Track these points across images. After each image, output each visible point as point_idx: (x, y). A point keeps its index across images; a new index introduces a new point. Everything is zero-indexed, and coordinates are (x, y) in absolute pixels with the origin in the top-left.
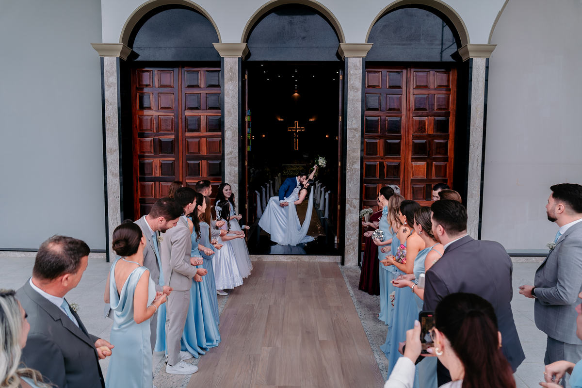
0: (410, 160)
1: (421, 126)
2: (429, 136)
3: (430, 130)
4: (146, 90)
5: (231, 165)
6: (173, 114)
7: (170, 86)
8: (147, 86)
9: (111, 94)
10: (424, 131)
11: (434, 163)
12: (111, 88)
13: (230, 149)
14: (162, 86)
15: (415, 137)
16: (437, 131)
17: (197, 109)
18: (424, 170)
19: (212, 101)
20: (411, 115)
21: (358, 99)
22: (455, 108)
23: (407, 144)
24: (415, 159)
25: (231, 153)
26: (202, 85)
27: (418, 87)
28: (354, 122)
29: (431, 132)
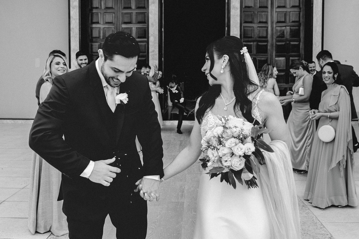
0: (274, 56)
1: (281, 33)
2: (287, 40)
3: (287, 35)
4: (94, 11)
5: (153, 59)
6: (114, 27)
7: (112, 8)
8: (97, 8)
10: (284, 37)
11: (291, 58)
13: (153, 49)
14: (107, 8)
15: (277, 41)
16: (292, 37)
17: (130, 23)
18: (284, 63)
19: (140, 18)
20: (274, 26)
21: (238, 15)
22: (304, 21)
23: (272, 45)
24: (277, 56)
25: (153, 51)
26: (133, 7)
27: (279, 7)
28: (235, 30)
29: (288, 37)
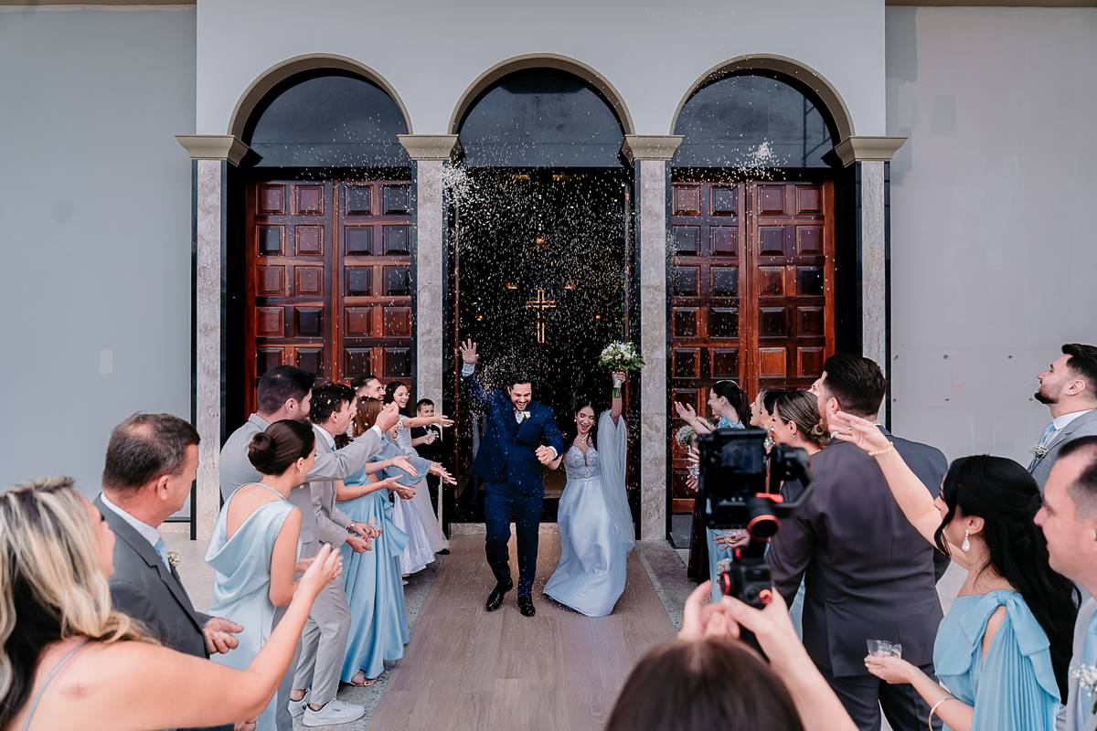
0: (756, 344)
1: (773, 282)
2: (789, 299)
3: (790, 289)
4: (271, 220)
5: (428, 353)
6: (321, 264)
7: (318, 212)
8: (275, 212)
9: (210, 226)
10: (780, 292)
11: (800, 348)
12: (210, 215)
13: (428, 325)
14: (303, 213)
15: (764, 303)
16: (803, 292)
17: (366, 253)
18: (782, 362)
19: (396, 241)
20: (756, 263)
21: (660, 234)
22: (833, 250)
23: (750, 315)
24: (765, 343)
25: (429, 332)
26: (376, 212)
27: (766, 213)
28: (654, 274)
29: (792, 294)
